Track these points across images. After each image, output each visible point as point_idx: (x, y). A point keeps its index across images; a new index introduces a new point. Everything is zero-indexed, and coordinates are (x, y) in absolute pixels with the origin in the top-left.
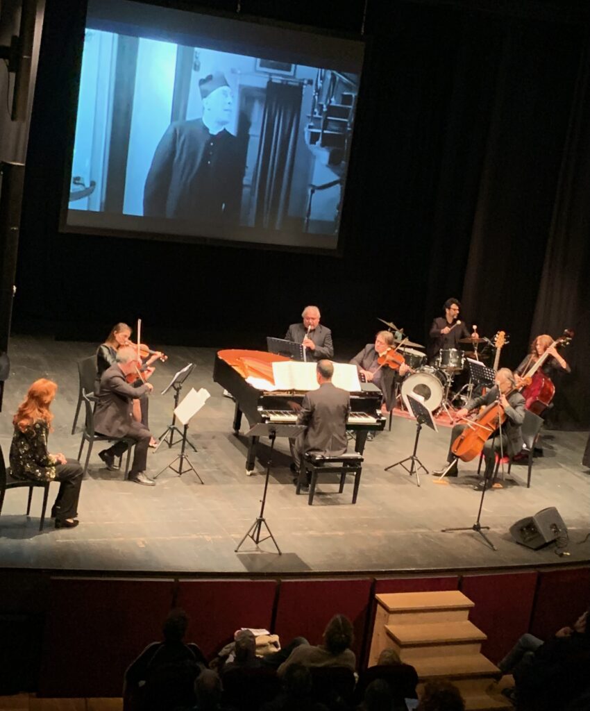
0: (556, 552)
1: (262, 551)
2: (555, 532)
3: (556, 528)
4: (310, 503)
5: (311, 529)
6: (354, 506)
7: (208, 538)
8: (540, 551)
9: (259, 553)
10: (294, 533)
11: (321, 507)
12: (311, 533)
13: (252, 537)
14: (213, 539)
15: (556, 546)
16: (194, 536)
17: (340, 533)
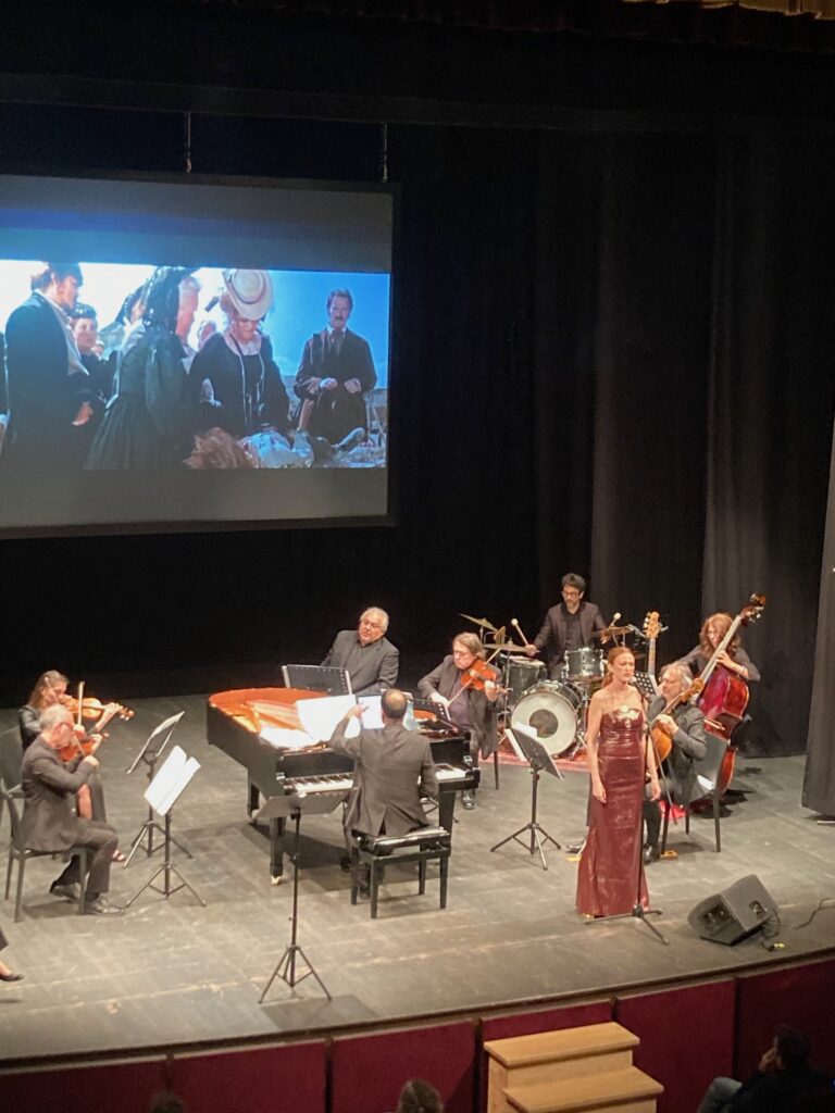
0: (763, 945)
1: (301, 998)
2: (758, 913)
3: (760, 907)
4: (374, 916)
5: (376, 956)
6: (442, 913)
7: (215, 988)
8: (738, 947)
9: (296, 1000)
10: (350, 965)
11: (392, 920)
12: (377, 961)
13: (284, 978)
14: (224, 989)
15: (763, 934)
16: (194, 987)
17: (423, 956)
